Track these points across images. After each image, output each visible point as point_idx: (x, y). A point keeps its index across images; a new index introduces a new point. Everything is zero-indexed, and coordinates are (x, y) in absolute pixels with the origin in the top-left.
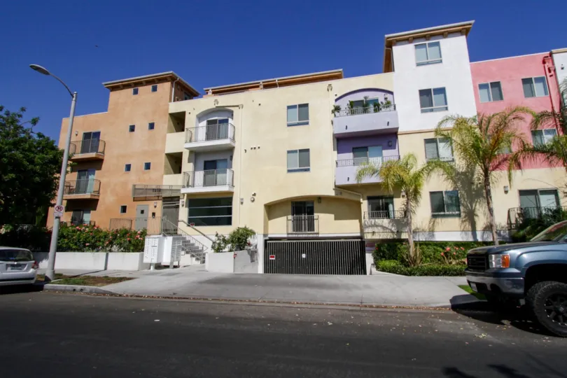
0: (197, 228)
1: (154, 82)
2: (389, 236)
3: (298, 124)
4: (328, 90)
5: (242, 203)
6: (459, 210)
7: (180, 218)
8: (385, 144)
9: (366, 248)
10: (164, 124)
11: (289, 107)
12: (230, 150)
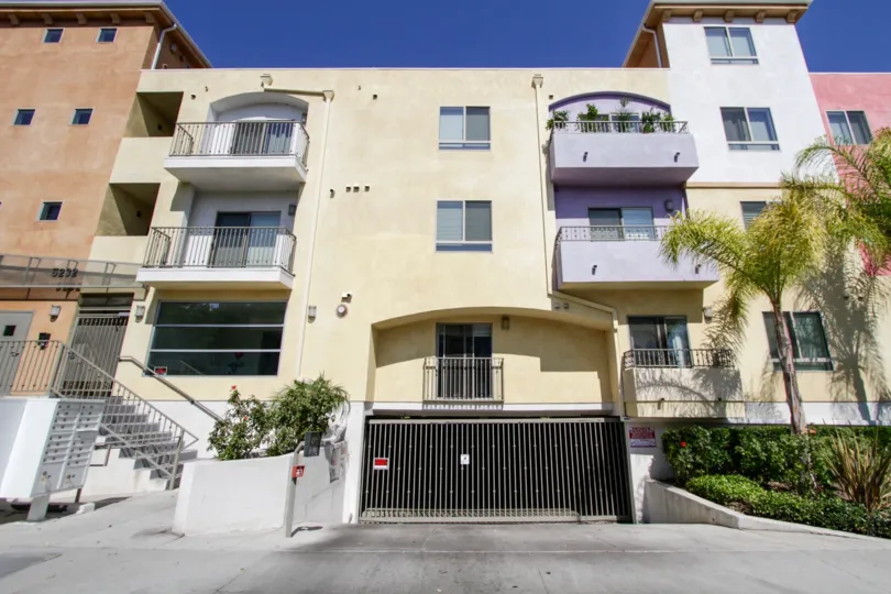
0: (174, 380)
1: (107, 21)
2: (697, 411)
3: (465, 147)
4: (534, 86)
5: (312, 318)
6: (828, 356)
7: (124, 353)
8: (659, 205)
9: (629, 442)
10: (117, 114)
11: (445, 111)
12: (290, 191)
